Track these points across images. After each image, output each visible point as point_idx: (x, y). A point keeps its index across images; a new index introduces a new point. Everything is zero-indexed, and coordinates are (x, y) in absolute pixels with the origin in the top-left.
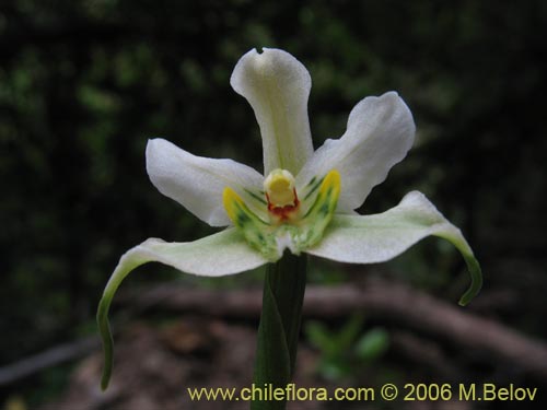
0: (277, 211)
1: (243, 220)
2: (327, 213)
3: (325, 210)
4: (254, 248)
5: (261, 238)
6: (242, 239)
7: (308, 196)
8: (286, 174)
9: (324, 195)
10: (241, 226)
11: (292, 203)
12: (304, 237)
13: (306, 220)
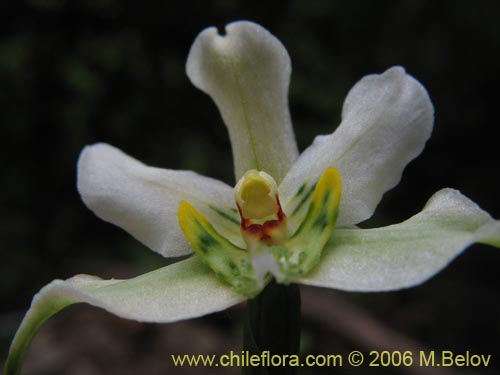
0: (254, 229)
1: (207, 242)
2: (324, 226)
3: (322, 223)
4: (223, 281)
5: (233, 266)
6: (207, 270)
7: (297, 210)
8: (264, 177)
9: (319, 204)
10: (205, 251)
11: (274, 217)
12: (294, 260)
13: (296, 239)
